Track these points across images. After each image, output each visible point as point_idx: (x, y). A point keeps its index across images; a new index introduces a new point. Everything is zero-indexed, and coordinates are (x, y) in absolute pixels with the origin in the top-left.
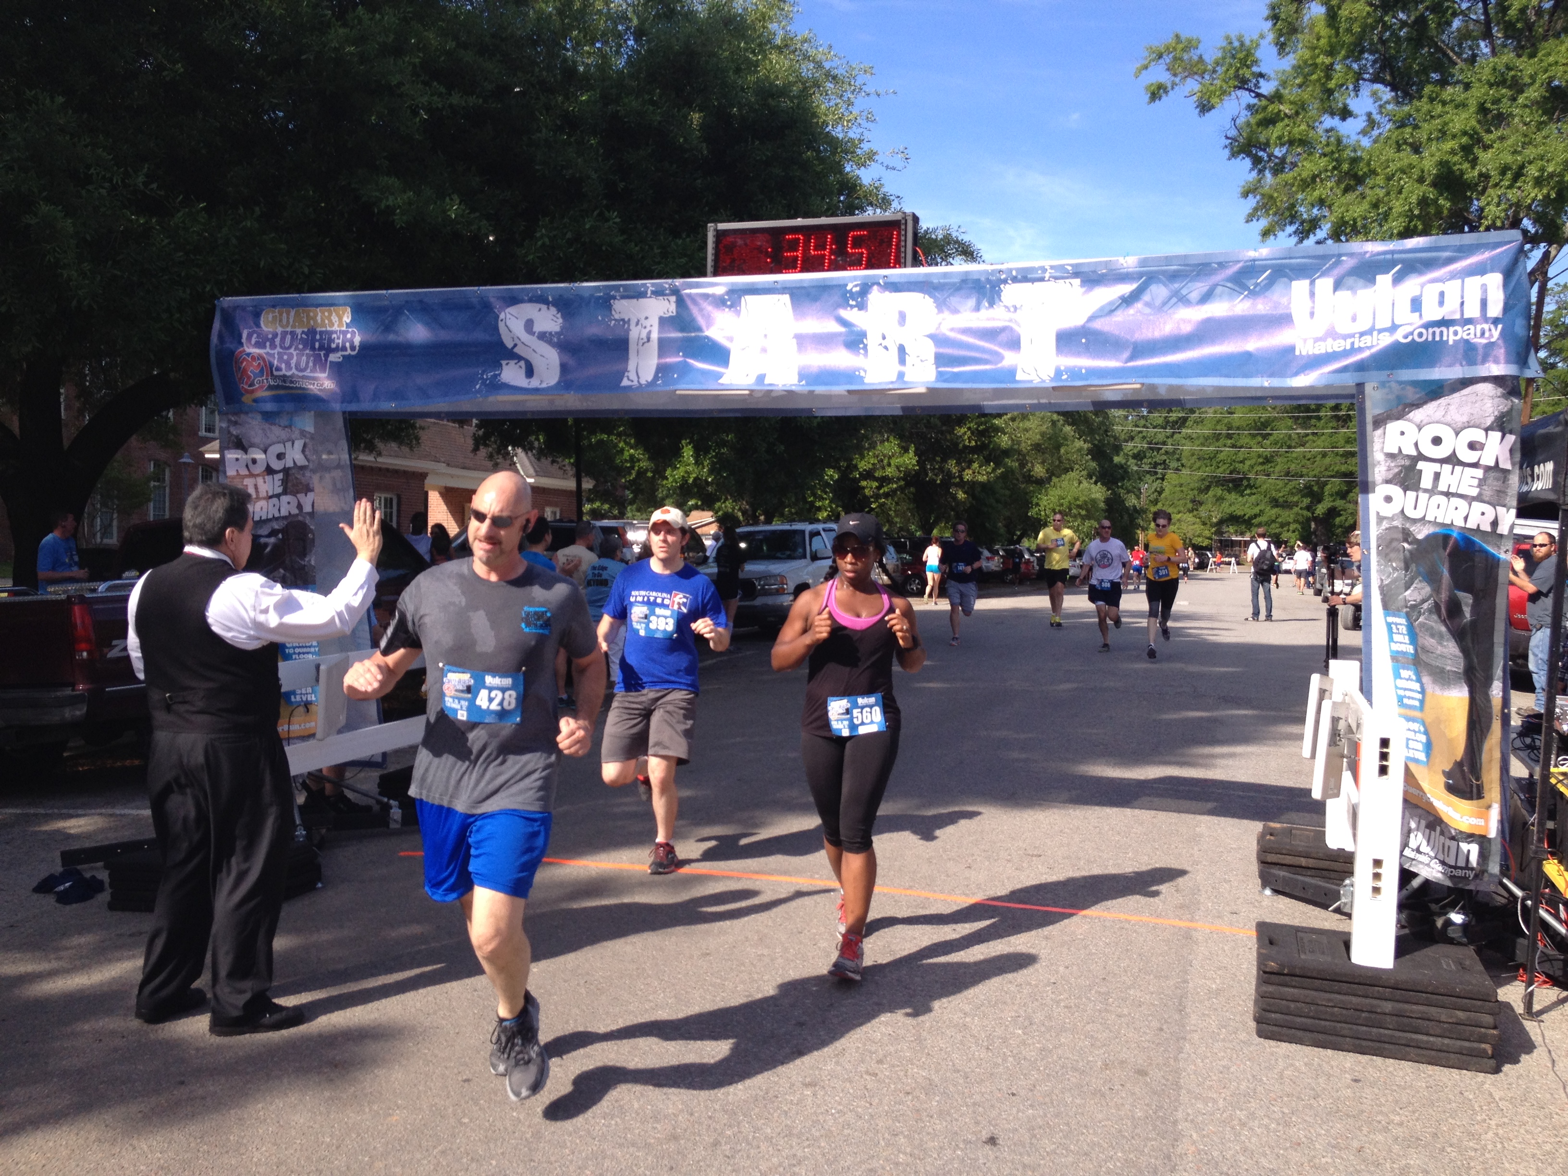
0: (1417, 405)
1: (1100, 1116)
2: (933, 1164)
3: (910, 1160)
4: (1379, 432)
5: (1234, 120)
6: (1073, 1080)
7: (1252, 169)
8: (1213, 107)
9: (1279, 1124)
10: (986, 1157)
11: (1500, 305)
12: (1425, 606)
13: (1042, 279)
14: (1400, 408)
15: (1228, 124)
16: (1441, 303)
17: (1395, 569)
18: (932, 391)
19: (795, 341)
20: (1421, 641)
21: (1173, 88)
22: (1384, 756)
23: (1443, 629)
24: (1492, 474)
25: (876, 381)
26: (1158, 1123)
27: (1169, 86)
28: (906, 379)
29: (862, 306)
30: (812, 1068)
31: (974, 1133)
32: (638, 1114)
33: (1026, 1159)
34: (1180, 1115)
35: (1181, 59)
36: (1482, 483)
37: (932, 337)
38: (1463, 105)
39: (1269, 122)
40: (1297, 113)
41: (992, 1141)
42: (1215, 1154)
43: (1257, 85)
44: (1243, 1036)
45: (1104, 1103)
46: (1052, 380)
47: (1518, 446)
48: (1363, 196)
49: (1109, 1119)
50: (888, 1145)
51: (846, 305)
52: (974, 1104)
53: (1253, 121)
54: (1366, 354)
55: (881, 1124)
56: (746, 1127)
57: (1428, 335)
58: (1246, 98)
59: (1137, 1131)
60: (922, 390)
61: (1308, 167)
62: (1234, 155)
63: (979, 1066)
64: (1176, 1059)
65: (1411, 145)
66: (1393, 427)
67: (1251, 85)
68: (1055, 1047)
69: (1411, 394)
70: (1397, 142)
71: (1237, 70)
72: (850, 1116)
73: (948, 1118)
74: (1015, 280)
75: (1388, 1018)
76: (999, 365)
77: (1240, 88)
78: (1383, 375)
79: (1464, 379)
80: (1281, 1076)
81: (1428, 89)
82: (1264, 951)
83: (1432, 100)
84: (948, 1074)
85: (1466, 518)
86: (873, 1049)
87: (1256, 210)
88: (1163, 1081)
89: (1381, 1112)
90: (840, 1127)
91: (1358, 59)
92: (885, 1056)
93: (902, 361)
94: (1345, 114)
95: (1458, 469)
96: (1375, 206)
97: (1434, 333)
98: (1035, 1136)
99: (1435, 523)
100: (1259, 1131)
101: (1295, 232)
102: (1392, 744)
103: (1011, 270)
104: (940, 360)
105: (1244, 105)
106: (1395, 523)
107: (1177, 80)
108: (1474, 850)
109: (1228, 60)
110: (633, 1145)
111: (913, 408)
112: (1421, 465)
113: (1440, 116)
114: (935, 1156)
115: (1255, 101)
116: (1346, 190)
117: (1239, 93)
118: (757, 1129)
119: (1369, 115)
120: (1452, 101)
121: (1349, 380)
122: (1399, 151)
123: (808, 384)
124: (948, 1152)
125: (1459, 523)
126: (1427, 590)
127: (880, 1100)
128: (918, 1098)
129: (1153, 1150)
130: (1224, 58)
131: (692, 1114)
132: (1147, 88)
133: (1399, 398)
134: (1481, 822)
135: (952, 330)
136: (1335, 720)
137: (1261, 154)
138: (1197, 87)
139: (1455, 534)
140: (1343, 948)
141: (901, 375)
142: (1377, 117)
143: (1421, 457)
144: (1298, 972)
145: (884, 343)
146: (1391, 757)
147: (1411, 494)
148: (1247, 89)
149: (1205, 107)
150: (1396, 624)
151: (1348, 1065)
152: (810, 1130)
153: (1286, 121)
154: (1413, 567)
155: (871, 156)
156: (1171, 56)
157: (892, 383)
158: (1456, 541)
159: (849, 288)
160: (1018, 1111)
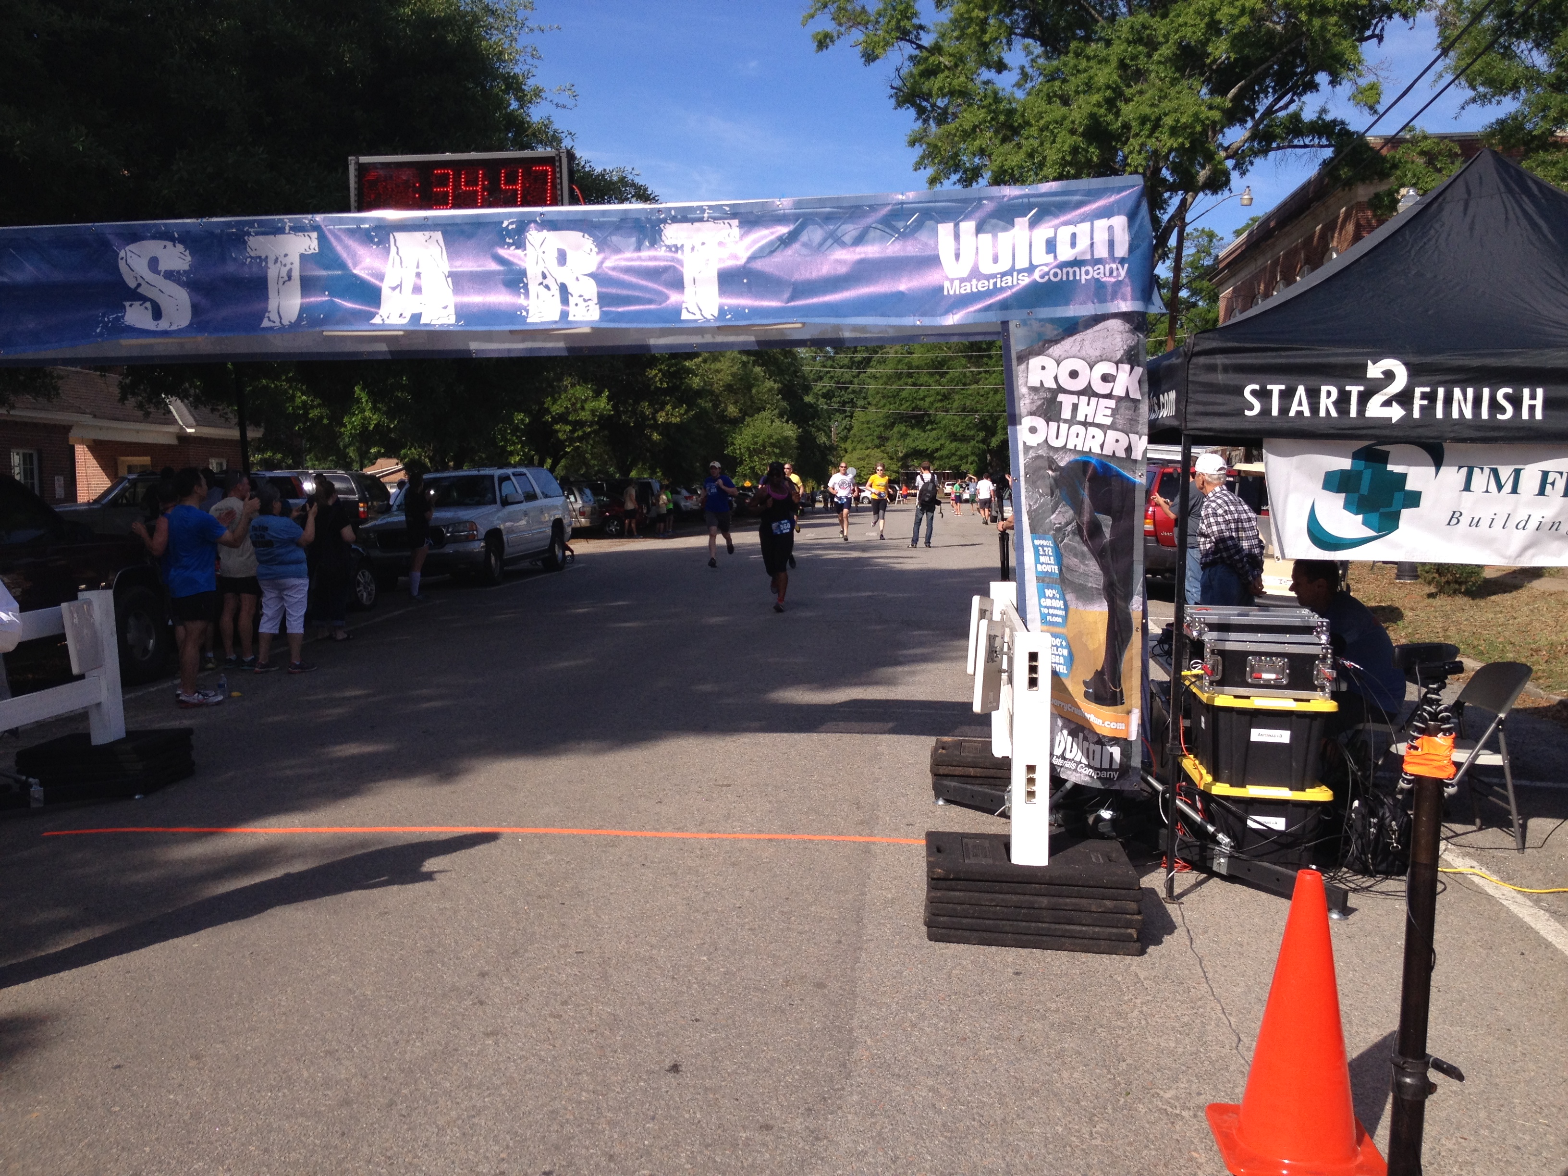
0: (1056, 341)
1: (780, 1032)
2: (616, 1099)
3: (592, 1096)
4: (1022, 367)
5: (898, 70)
6: (756, 999)
7: (917, 119)
8: (877, 57)
9: (946, 1022)
10: (669, 1085)
11: (1126, 246)
12: (1069, 528)
13: (701, 220)
14: (1040, 344)
15: (893, 74)
16: (1073, 244)
17: (1041, 495)
18: (597, 331)
19: (449, 280)
20: (1066, 561)
21: (838, 37)
22: (1033, 669)
23: (1085, 549)
24: (1124, 404)
25: (538, 321)
26: (835, 1033)
27: (835, 34)
28: (571, 318)
29: (520, 245)
30: (494, 1017)
31: (657, 1063)
32: (307, 1082)
33: (708, 1083)
34: (855, 1022)
35: (845, 9)
36: (1115, 412)
37: (592, 275)
38: (1105, 61)
39: (931, 72)
40: (956, 66)
41: (675, 1068)
42: (888, 1057)
43: (918, 37)
44: (915, 941)
45: (784, 1019)
46: (716, 319)
47: (1146, 377)
48: (1019, 146)
49: (788, 1034)
50: (570, 1085)
51: (503, 244)
52: (658, 1034)
53: (915, 71)
54: (1009, 293)
55: (564, 1064)
56: (424, 1084)
57: (1062, 275)
58: (909, 49)
59: (815, 1042)
60: (586, 330)
61: (969, 117)
62: (899, 104)
63: (664, 996)
64: (853, 969)
65: (1061, 97)
66: (1035, 362)
67: (912, 36)
68: (739, 970)
69: (1051, 331)
70: (1048, 95)
71: (898, 21)
72: (533, 1061)
73: (632, 1051)
74: (675, 220)
75: (1044, 913)
76: (664, 305)
77: (902, 39)
78: (1023, 313)
79: (1096, 315)
80: (950, 977)
81: (1074, 45)
82: (932, 859)
83: (1077, 55)
84: (634, 1008)
85: (1102, 446)
86: (558, 991)
87: (923, 158)
88: (840, 992)
89: (1040, 1001)
90: (522, 1073)
91: (1009, 14)
92: (570, 997)
93: (565, 300)
94: (1001, 67)
95: (1094, 400)
96: (1031, 155)
97: (1068, 273)
98: (717, 1059)
99: (1075, 451)
100: (928, 1030)
101: (959, 181)
102: (1040, 657)
103: (670, 209)
104: (604, 300)
105: (906, 56)
106: (1040, 452)
107: (842, 29)
108: (1116, 751)
109: (889, 12)
110: (303, 1114)
111: (580, 349)
112: (1061, 397)
113: (1085, 71)
114: (618, 1090)
115: (917, 52)
116: (1004, 140)
117: (902, 44)
118: (435, 1085)
119: (1022, 68)
120: (1095, 56)
121: (994, 318)
122: (1050, 103)
123: (467, 324)
124: (631, 1085)
125: (1096, 450)
126: (1070, 513)
127: (564, 1041)
128: (602, 1034)
129: (830, 1060)
130: (885, 9)
131: (365, 1077)
132: (814, 37)
133: (1040, 335)
134: (1122, 726)
135: (614, 269)
136: (991, 638)
137: (924, 104)
138: (862, 38)
139: (1094, 461)
140: (1004, 851)
141: (564, 315)
142: (1030, 71)
143: (1061, 390)
144: (962, 876)
145: (545, 282)
146: (1040, 670)
147: (1053, 425)
148: (909, 41)
149: (870, 57)
150: (1043, 546)
151: (1010, 959)
152: (490, 1078)
153: (946, 73)
154: (1057, 492)
155: (538, 92)
156: (835, 5)
157: (556, 322)
158: (1095, 468)
159: (504, 225)
160: (701, 1036)
